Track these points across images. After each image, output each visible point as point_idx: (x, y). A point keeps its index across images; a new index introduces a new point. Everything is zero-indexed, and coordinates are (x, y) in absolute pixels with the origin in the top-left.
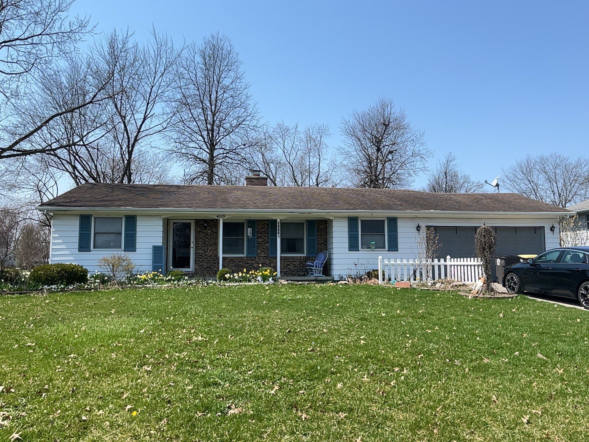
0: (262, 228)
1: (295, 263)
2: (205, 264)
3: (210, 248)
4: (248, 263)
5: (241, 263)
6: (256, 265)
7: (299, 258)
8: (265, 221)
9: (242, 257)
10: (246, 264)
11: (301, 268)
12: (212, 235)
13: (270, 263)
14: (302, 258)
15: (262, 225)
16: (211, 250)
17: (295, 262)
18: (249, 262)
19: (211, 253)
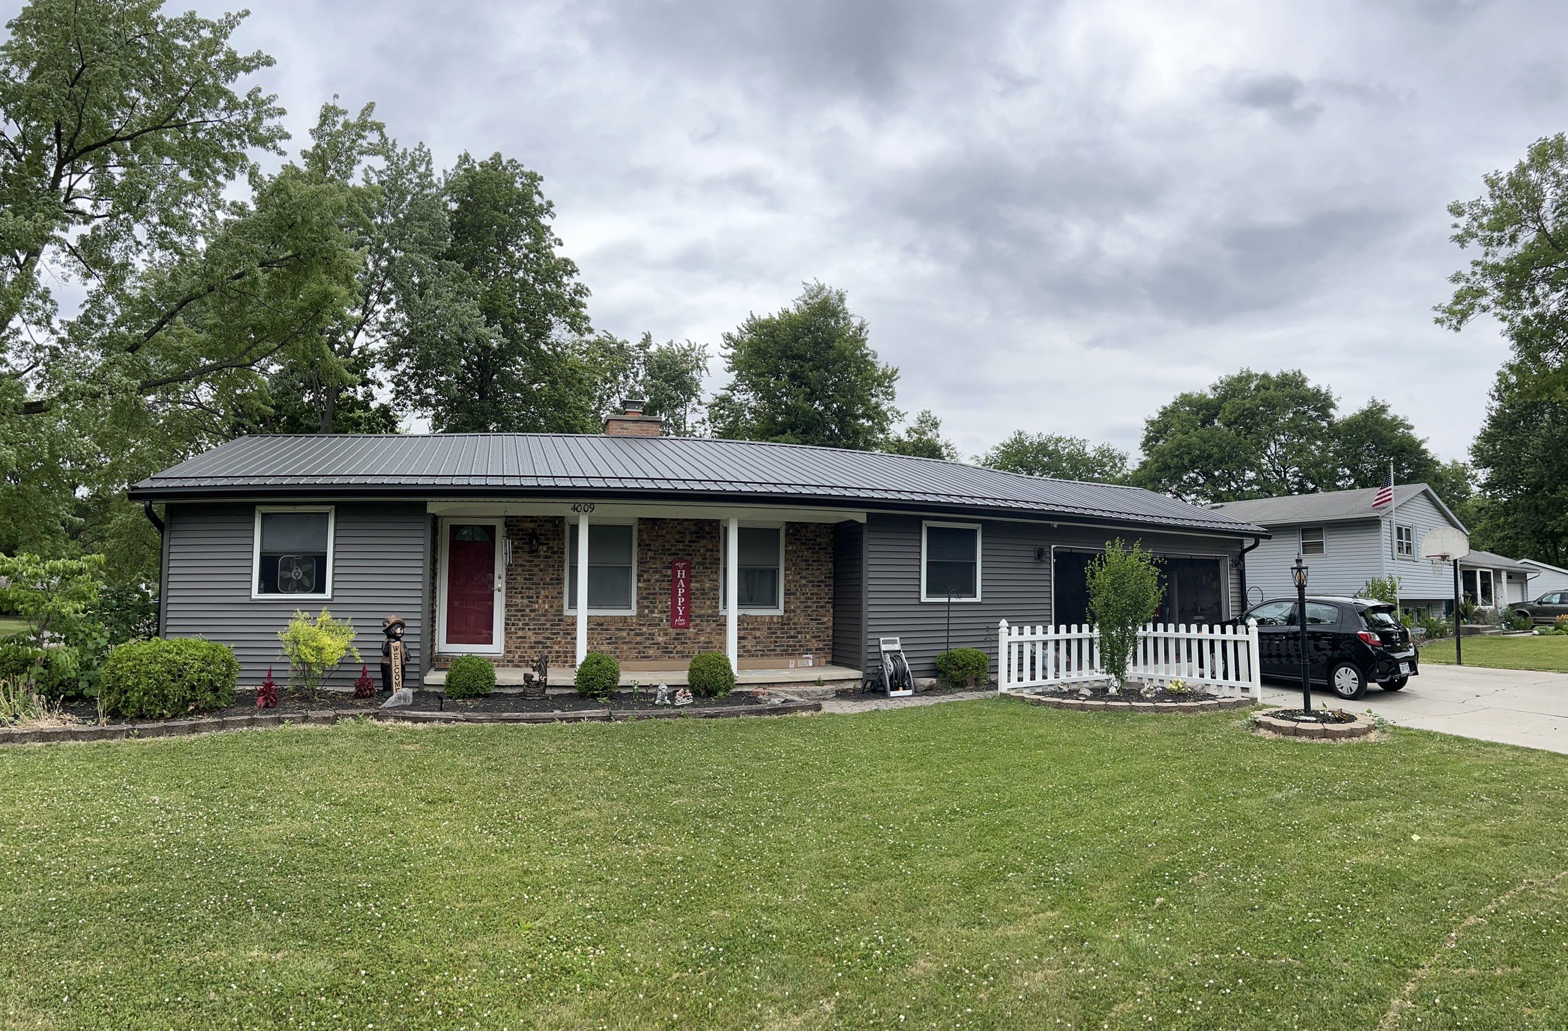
0: (677, 541)
1: (758, 634)
2: (530, 633)
3: (543, 593)
4: (642, 634)
5: (624, 634)
6: (661, 639)
7: (767, 620)
8: (686, 523)
9: (625, 618)
10: (637, 635)
11: (772, 647)
12: (550, 557)
13: (697, 634)
14: (775, 620)
15: (678, 533)
16: (547, 597)
17: (758, 629)
18: (644, 629)
19: (547, 606)
